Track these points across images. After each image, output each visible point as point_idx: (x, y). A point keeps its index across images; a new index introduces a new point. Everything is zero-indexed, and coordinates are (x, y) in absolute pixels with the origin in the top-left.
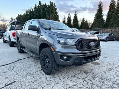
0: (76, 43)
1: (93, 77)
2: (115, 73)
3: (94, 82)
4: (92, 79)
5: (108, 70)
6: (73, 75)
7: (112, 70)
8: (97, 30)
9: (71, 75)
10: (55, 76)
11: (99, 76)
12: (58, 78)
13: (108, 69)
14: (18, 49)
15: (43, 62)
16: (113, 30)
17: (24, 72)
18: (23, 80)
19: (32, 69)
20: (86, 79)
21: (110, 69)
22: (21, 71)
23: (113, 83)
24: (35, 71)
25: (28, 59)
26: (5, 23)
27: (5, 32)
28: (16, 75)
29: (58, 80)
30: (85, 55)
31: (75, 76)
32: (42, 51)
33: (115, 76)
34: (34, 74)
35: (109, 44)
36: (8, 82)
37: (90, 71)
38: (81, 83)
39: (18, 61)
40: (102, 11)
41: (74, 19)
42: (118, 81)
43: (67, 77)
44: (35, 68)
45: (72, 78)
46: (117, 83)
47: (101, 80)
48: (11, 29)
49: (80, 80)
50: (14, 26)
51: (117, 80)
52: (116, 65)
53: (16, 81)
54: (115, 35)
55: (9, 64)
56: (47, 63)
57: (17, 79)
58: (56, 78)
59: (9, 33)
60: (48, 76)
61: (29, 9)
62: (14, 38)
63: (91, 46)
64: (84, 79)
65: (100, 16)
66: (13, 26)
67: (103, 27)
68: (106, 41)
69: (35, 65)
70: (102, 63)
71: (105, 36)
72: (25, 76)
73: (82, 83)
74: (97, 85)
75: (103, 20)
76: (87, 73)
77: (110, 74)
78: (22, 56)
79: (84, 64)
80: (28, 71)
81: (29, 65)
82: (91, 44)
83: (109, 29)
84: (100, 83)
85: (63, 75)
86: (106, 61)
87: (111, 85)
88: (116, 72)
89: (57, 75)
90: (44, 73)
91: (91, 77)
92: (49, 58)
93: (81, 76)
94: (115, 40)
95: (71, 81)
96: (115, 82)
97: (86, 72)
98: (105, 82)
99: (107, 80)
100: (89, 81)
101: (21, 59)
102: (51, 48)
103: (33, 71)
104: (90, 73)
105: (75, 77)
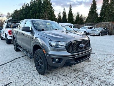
0: (67, 46)
1: (83, 76)
2: (104, 71)
3: (84, 81)
4: (82, 78)
5: (98, 68)
6: (66, 74)
7: (102, 68)
8: (91, 25)
9: (63, 74)
10: (49, 76)
11: (89, 75)
12: (51, 77)
13: (98, 66)
14: (14, 48)
15: (37, 62)
16: (107, 25)
17: (20, 72)
18: (18, 81)
19: (27, 69)
20: (77, 78)
21: (100, 67)
22: (17, 71)
23: (101, 82)
24: (30, 71)
25: (24, 57)
26: (2, 19)
27: (1, 29)
28: (12, 76)
29: (50, 80)
30: (75, 57)
31: (66, 75)
32: (35, 53)
33: (104, 74)
34: (29, 74)
35: (102, 39)
36: (4, 83)
37: (81, 69)
38: (71, 83)
39: (14, 60)
40: (96, 6)
41: (69, 14)
42: (105, 80)
43: (60, 76)
44: (30, 67)
45: (64, 78)
46: (105, 82)
47: (90, 78)
48: (7, 27)
49: (71, 79)
50: (10, 23)
51: (105, 78)
52: (106, 62)
53: (12, 82)
54: (108, 29)
55: (6, 63)
56: (40, 63)
57: (13, 80)
58: (49, 78)
59: (5, 30)
60: (42, 76)
61: (25, 4)
62: (10, 36)
63: (81, 48)
64: (75, 78)
65: (94, 11)
66: (8, 23)
67: (97, 22)
68: (99, 36)
69: (30, 64)
70: (94, 60)
71: (98, 31)
72: (20, 76)
73: (73, 83)
74: (86, 84)
75: (97, 14)
76: (79, 71)
77: (99, 72)
78: (18, 54)
79: (74, 64)
80: (23, 71)
81: (24, 64)
82: (81, 46)
83: (103, 24)
84: (89, 82)
85: (56, 74)
86: (97, 58)
87: (99, 84)
88: (106, 69)
89: (50, 75)
90: (38, 73)
91: (81, 76)
92: (42, 60)
93: (73, 75)
94: (108, 34)
95: (63, 81)
96: (103, 81)
97: (77, 71)
98: (94, 81)
99: (96, 78)
100: (79, 80)
101: (17, 58)
102: (44, 50)
103: (28, 71)
104: (81, 71)
105: (67, 77)
